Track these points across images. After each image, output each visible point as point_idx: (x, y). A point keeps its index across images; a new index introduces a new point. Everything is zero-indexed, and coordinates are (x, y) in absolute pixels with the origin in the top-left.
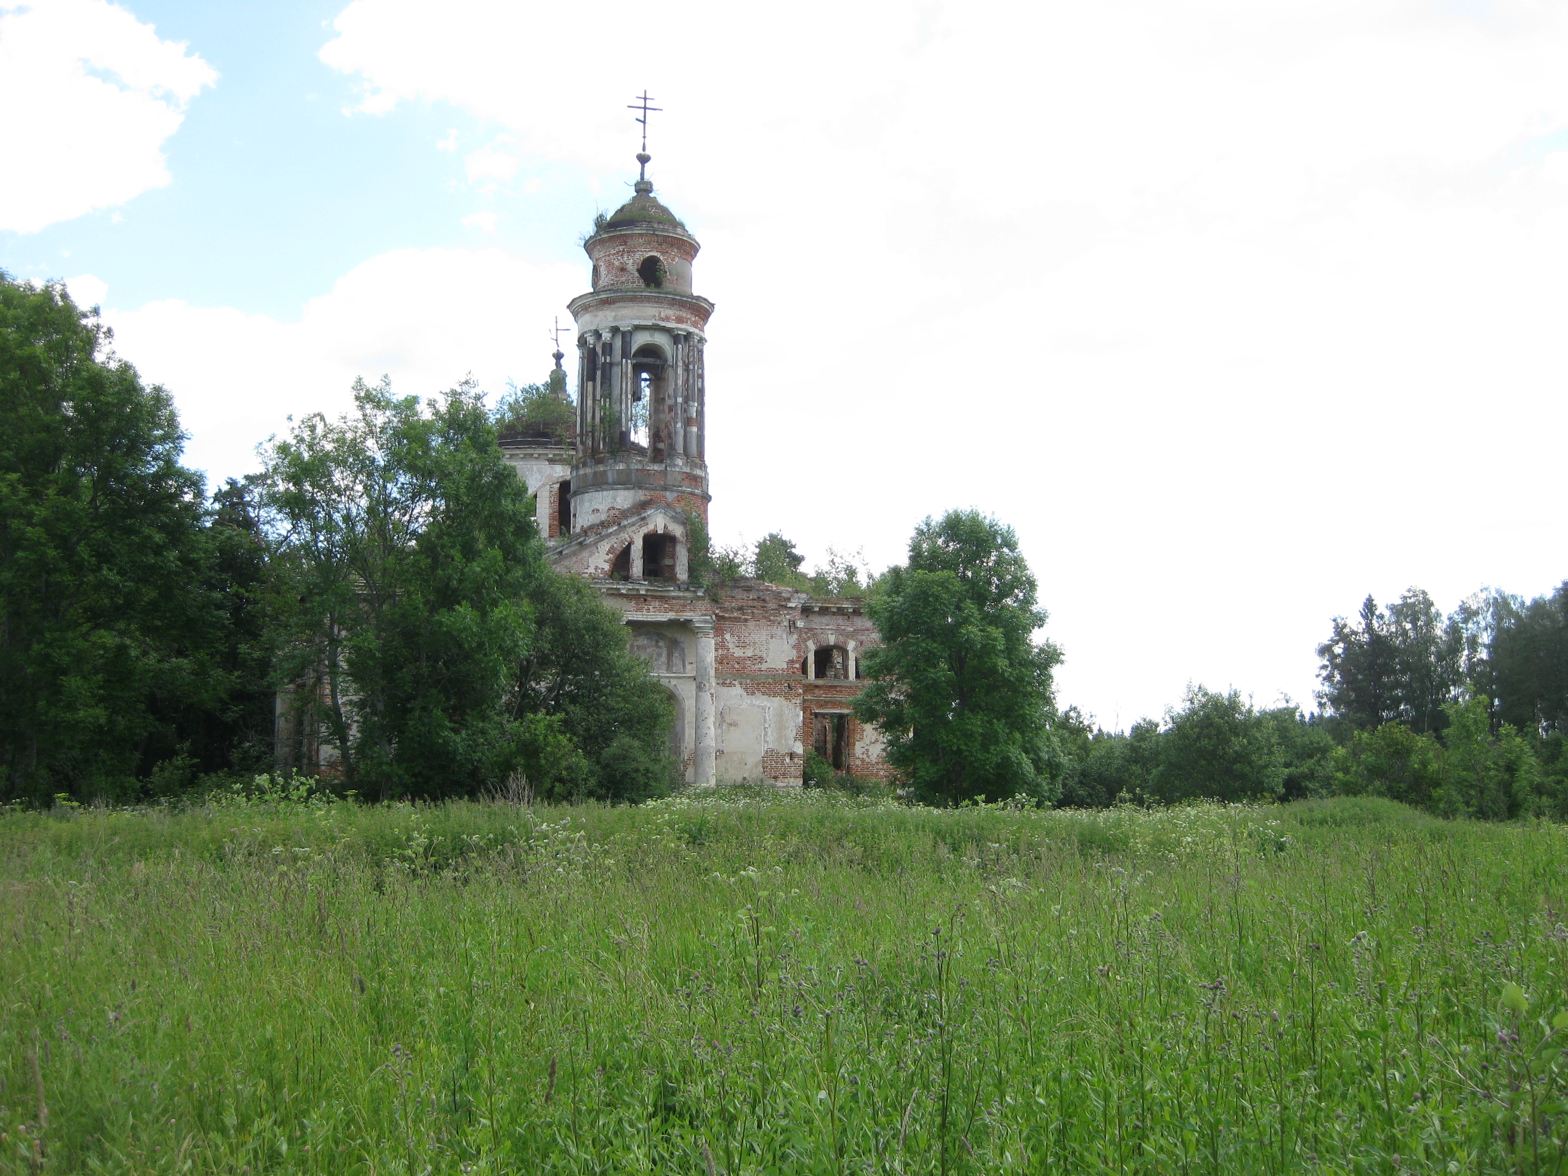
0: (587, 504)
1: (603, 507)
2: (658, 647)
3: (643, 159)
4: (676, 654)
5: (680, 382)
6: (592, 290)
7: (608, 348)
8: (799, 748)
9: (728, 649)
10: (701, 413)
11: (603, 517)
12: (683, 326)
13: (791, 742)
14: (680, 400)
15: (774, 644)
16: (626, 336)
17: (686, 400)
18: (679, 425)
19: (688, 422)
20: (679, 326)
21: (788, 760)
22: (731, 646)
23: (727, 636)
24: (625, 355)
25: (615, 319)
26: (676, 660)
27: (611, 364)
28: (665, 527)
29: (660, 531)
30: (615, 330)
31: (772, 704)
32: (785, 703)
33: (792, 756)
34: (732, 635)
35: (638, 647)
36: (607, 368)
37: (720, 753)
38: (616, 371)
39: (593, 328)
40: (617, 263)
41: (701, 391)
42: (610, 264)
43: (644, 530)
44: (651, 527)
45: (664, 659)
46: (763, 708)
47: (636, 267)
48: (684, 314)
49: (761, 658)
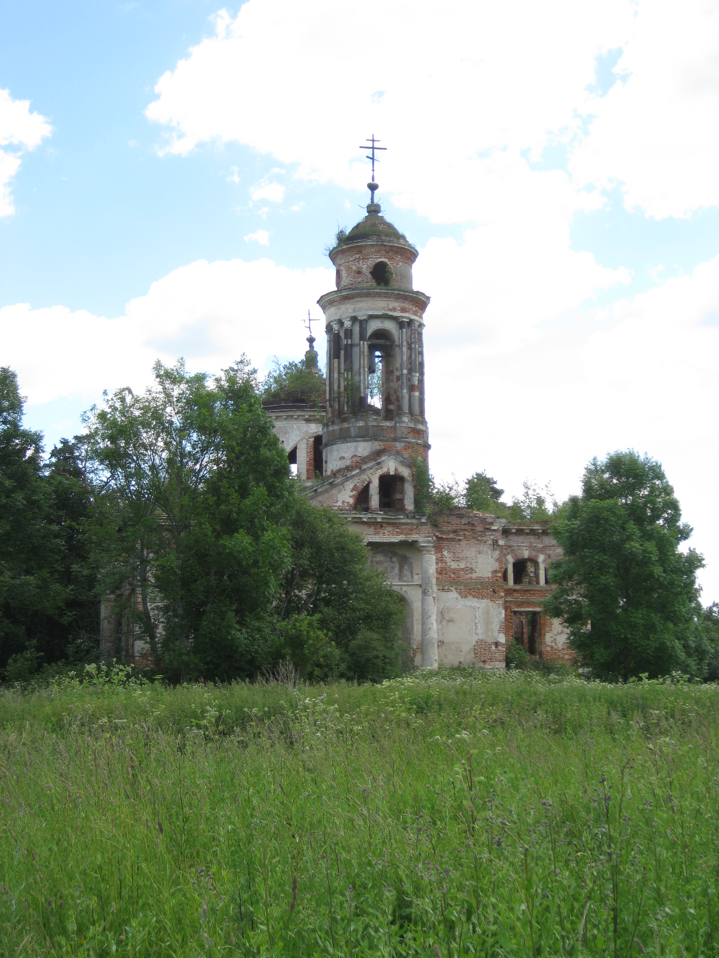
0: (335, 453)
1: (348, 455)
2: (392, 562)
3: (373, 187)
4: (406, 567)
5: (405, 358)
6: (336, 289)
7: (349, 333)
8: (502, 639)
9: (446, 563)
10: (421, 381)
11: (348, 463)
12: (406, 315)
13: (496, 634)
14: (405, 372)
15: (481, 558)
16: (363, 324)
17: (410, 371)
18: (405, 391)
19: (412, 388)
20: (403, 314)
21: (494, 648)
22: (448, 560)
23: (445, 553)
24: (362, 337)
25: (354, 310)
26: (406, 572)
27: (352, 345)
28: (396, 470)
29: (392, 473)
30: (354, 319)
31: (482, 604)
32: (490, 603)
33: (497, 644)
34: (449, 552)
35: (377, 562)
36: (349, 349)
37: (441, 643)
38: (356, 350)
39: (337, 318)
40: (354, 268)
41: (421, 365)
42: (349, 269)
43: (380, 472)
44: (385, 470)
45: (396, 571)
46: (474, 608)
47: (369, 270)
48: (407, 305)
49: (472, 569)
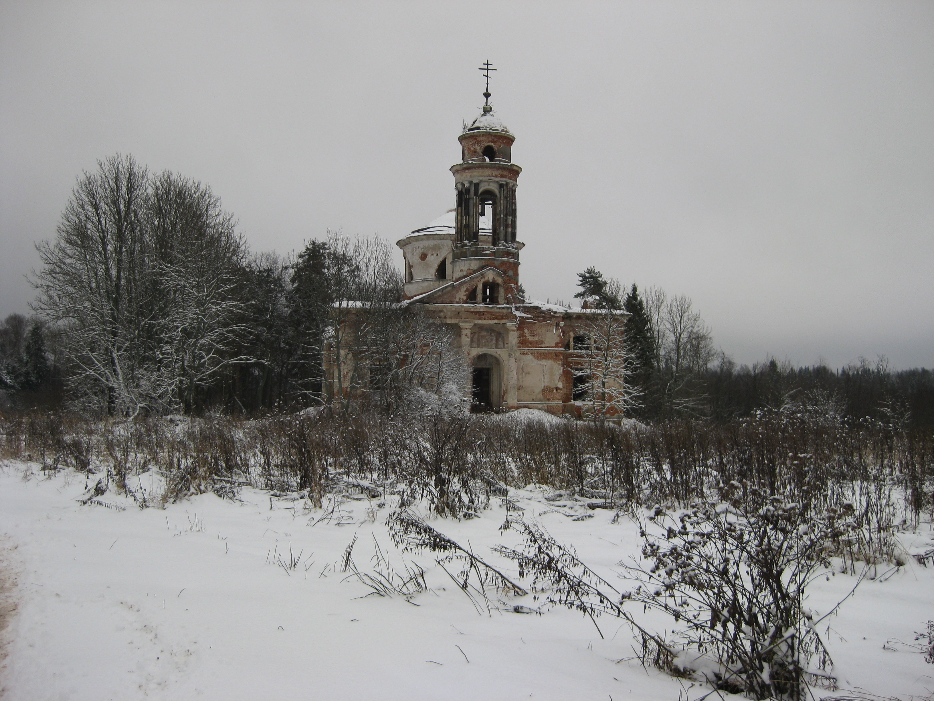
0: (458, 267)
1: (465, 268)
2: (491, 336)
3: (487, 95)
4: (500, 339)
5: (502, 207)
6: (461, 162)
7: (468, 191)
8: (560, 385)
9: (526, 337)
10: (514, 222)
11: (465, 273)
12: (504, 179)
13: (557, 382)
14: (502, 216)
15: (549, 335)
16: (477, 186)
17: (506, 215)
18: (502, 228)
19: (507, 226)
20: (502, 179)
21: (555, 391)
22: (527, 335)
23: (526, 331)
24: (476, 194)
25: (471, 177)
26: (500, 342)
27: (469, 199)
28: (493, 279)
29: (491, 280)
30: (471, 183)
31: (547, 363)
32: (553, 363)
33: (557, 389)
34: (528, 330)
35: (482, 336)
36: (467, 201)
37: (520, 388)
38: (471, 202)
39: (461, 181)
40: (472, 149)
41: (514, 211)
42: (469, 149)
43: (483, 280)
44: (486, 279)
45: (494, 341)
46: (543, 366)
47: (482, 150)
48: (505, 173)
49: (542, 341)
